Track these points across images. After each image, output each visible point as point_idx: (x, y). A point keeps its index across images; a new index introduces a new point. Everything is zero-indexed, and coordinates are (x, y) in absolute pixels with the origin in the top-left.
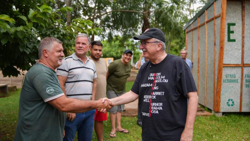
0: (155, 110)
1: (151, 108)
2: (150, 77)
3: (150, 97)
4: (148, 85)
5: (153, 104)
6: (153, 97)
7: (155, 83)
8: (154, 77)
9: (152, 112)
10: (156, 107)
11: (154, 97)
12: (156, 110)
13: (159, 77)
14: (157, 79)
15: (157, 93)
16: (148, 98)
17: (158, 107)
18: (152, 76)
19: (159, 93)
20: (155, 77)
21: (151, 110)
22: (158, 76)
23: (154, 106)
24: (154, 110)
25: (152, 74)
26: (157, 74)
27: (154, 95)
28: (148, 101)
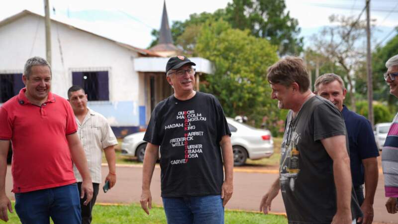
0: (193, 153)
1: (187, 152)
2: (179, 116)
3: (184, 139)
4: (177, 125)
5: (190, 146)
6: (189, 139)
7: (188, 123)
8: (184, 115)
9: (190, 156)
10: (194, 149)
11: (191, 138)
12: (195, 154)
13: (192, 116)
14: (191, 118)
15: (194, 133)
16: (180, 140)
17: (197, 149)
18: (181, 115)
19: (198, 133)
20: (186, 115)
21: (188, 154)
22: (191, 114)
23: (192, 149)
24: (191, 154)
25: (181, 113)
26: (189, 112)
27: (190, 136)
28: (181, 144)
